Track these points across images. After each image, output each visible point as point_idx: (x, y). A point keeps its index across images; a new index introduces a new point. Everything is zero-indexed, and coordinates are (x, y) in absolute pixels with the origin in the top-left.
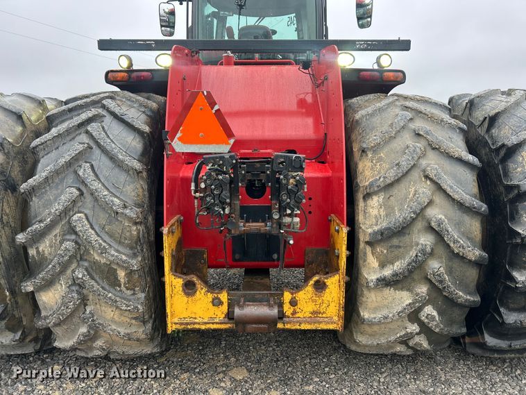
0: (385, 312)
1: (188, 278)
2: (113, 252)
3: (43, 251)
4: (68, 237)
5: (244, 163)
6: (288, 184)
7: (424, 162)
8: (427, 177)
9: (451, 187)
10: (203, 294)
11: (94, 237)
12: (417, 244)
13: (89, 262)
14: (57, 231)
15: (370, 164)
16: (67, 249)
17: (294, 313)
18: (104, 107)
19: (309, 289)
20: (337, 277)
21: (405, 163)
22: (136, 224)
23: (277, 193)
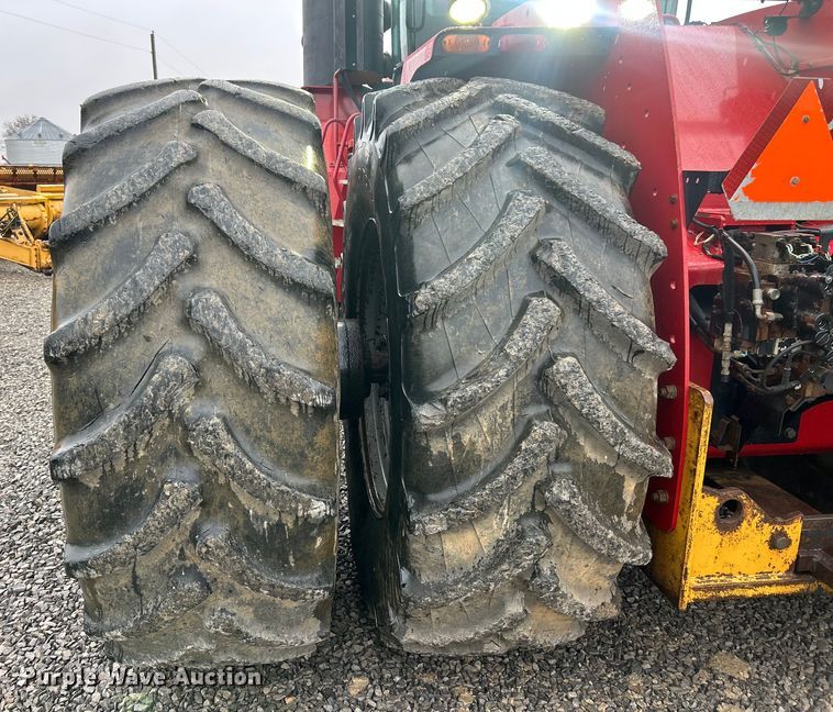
3: (473, 443)
10: (754, 525)
13: (575, 463)
16: (546, 439)
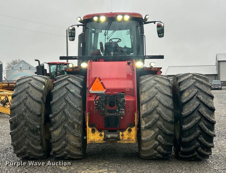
0: (148, 137)
1: (93, 128)
2: (75, 119)
3: (56, 119)
4: (63, 115)
5: (108, 96)
6: (120, 101)
7: (157, 95)
8: (157, 99)
9: (163, 102)
10: (97, 133)
11: (70, 115)
12: (154, 117)
13: (68, 122)
14: (61, 113)
15: (143, 96)
16: (63, 118)
17: (123, 138)
18: (68, 80)
19: (127, 131)
20: (134, 128)
21: (151, 96)
22: (80, 112)
23: (117, 104)
